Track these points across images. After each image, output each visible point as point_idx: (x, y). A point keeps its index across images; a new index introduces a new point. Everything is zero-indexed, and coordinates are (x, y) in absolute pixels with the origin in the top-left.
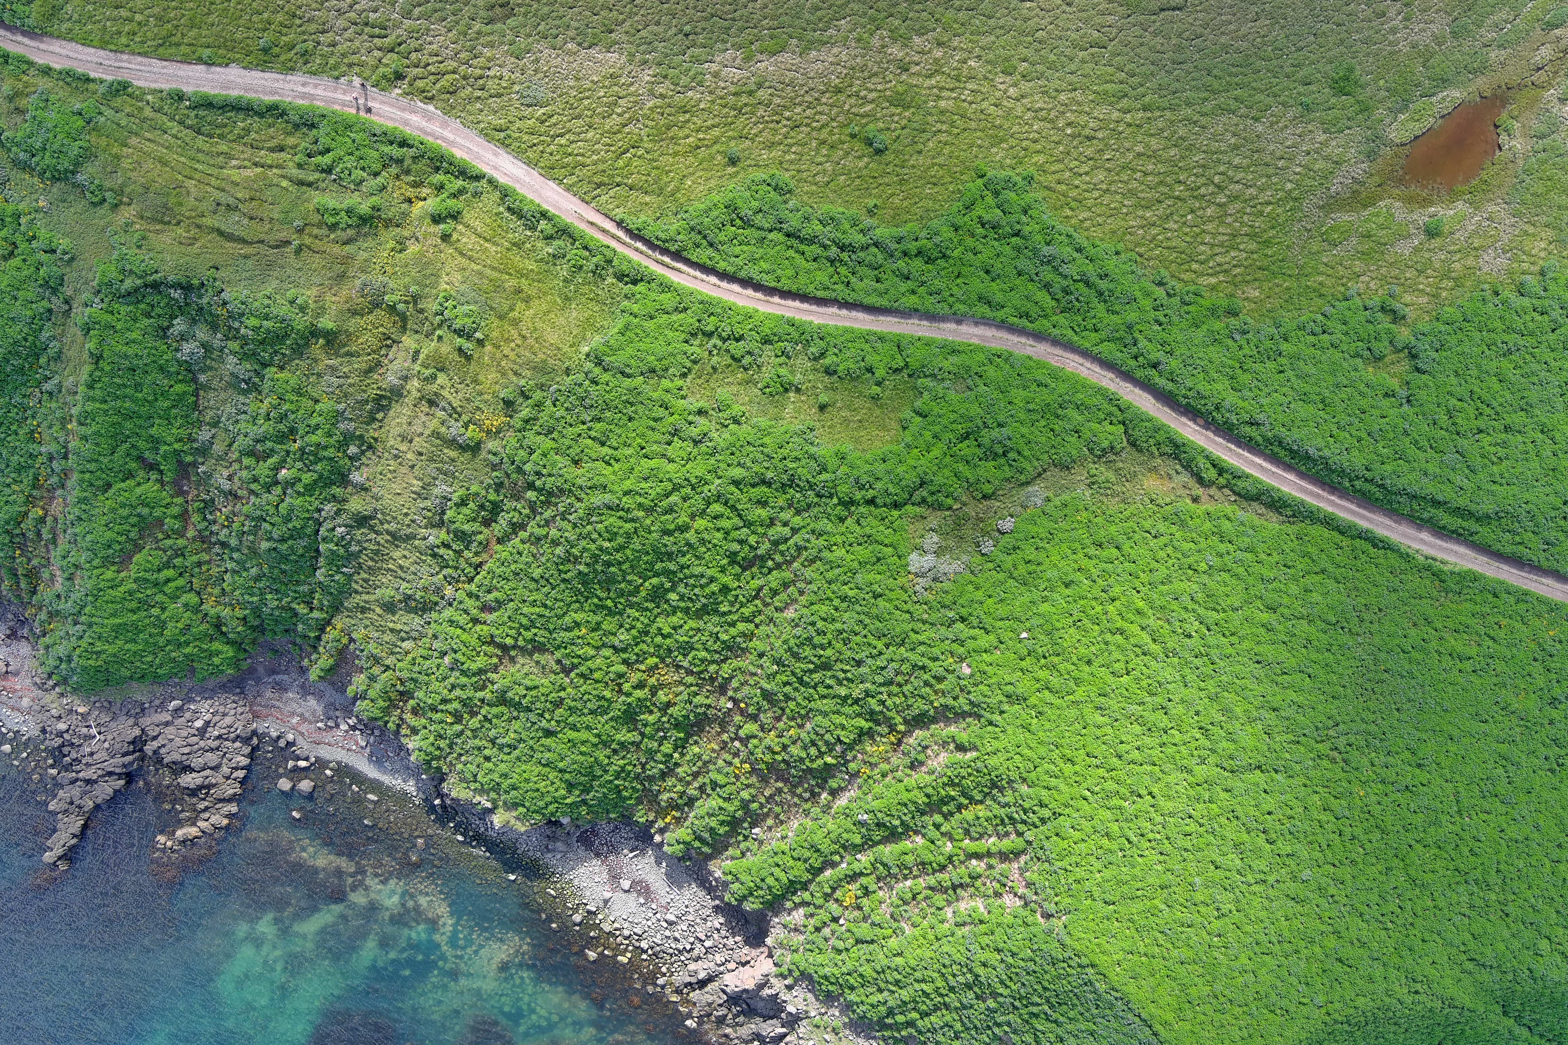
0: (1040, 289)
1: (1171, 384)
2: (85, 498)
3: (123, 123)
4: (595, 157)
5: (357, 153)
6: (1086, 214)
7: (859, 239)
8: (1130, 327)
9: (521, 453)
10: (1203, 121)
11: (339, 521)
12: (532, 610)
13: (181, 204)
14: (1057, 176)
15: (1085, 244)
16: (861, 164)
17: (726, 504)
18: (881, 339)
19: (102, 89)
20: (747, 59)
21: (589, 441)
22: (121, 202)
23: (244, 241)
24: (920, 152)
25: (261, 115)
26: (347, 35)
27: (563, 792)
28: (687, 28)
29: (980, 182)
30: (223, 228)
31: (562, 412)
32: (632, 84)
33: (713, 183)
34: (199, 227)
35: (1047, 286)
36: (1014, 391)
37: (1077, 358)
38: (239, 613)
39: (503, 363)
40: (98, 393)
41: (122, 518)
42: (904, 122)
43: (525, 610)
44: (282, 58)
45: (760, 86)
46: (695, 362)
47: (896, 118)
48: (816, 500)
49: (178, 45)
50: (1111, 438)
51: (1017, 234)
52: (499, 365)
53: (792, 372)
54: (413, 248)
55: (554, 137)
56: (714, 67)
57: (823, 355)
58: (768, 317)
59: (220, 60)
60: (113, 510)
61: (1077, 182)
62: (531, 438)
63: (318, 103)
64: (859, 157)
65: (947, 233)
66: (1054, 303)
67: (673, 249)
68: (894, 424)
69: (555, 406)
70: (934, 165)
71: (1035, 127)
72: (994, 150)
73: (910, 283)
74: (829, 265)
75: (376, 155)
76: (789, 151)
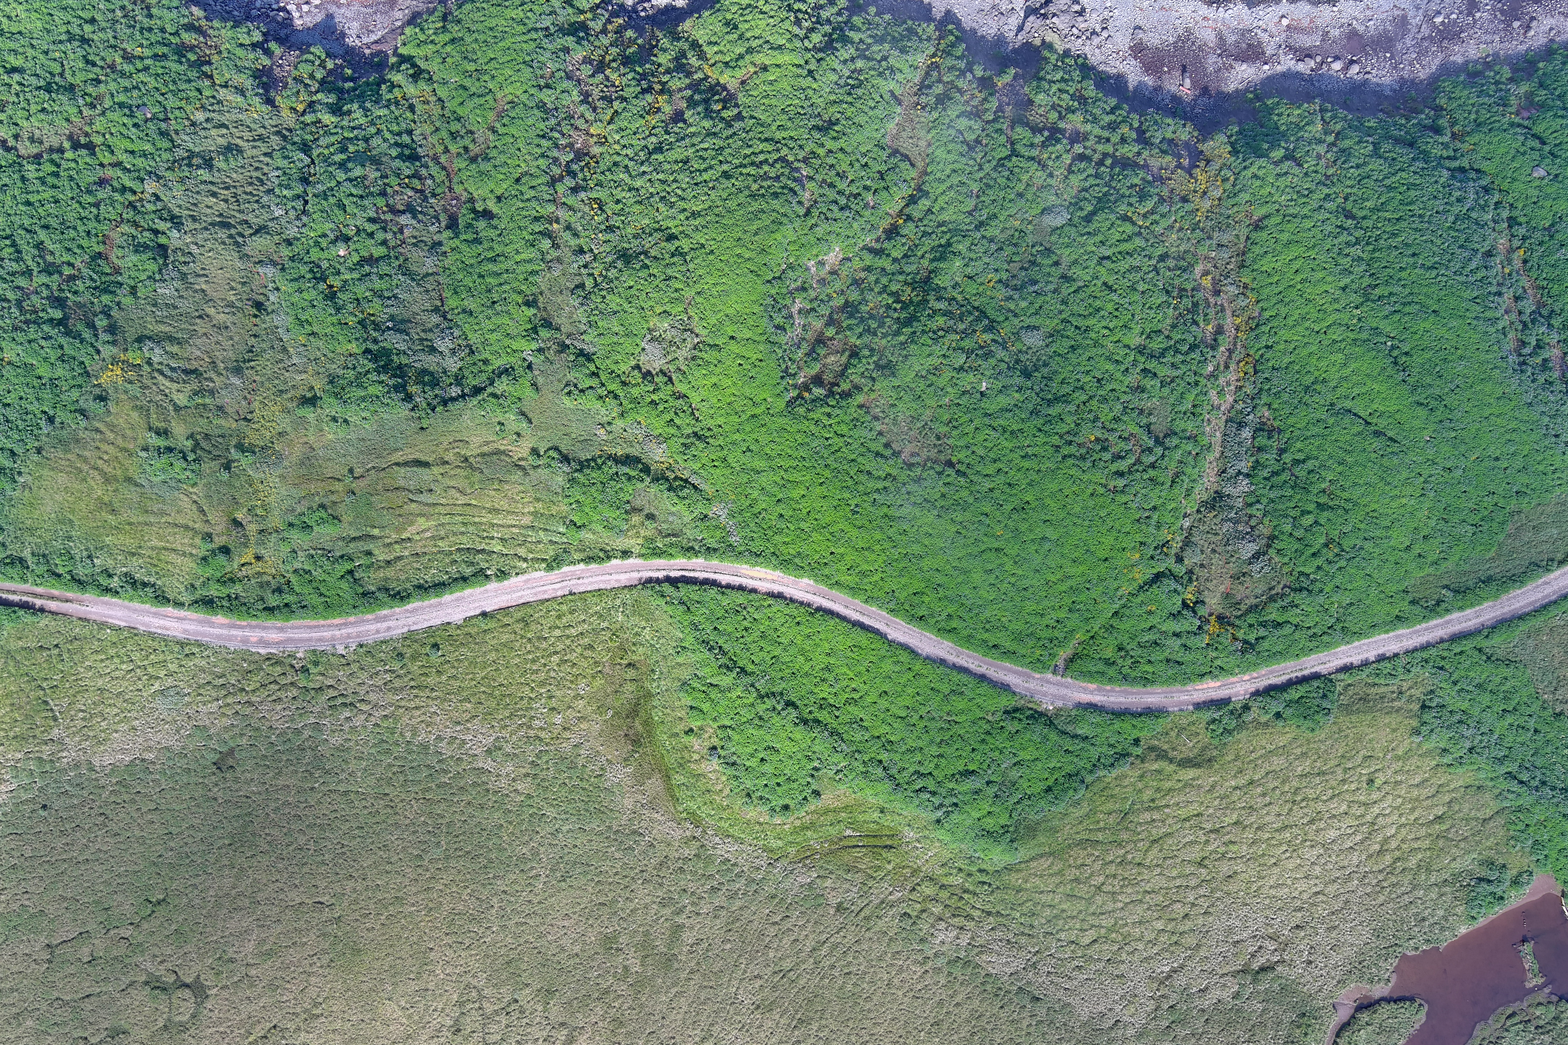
3: (541, 533)
4: (88, 663)
11: (283, 221)
19: (568, 557)
25: (416, 587)
30: (421, 469)
32: (79, 743)
34: (445, 463)
39: (112, 436)
40: (523, 269)
41: (504, 151)
44: (416, 645)
49: (517, 621)
52: (117, 433)
55: (136, 667)
56: (4, 788)
60: (511, 156)
69: (44, 413)
75: (298, 589)
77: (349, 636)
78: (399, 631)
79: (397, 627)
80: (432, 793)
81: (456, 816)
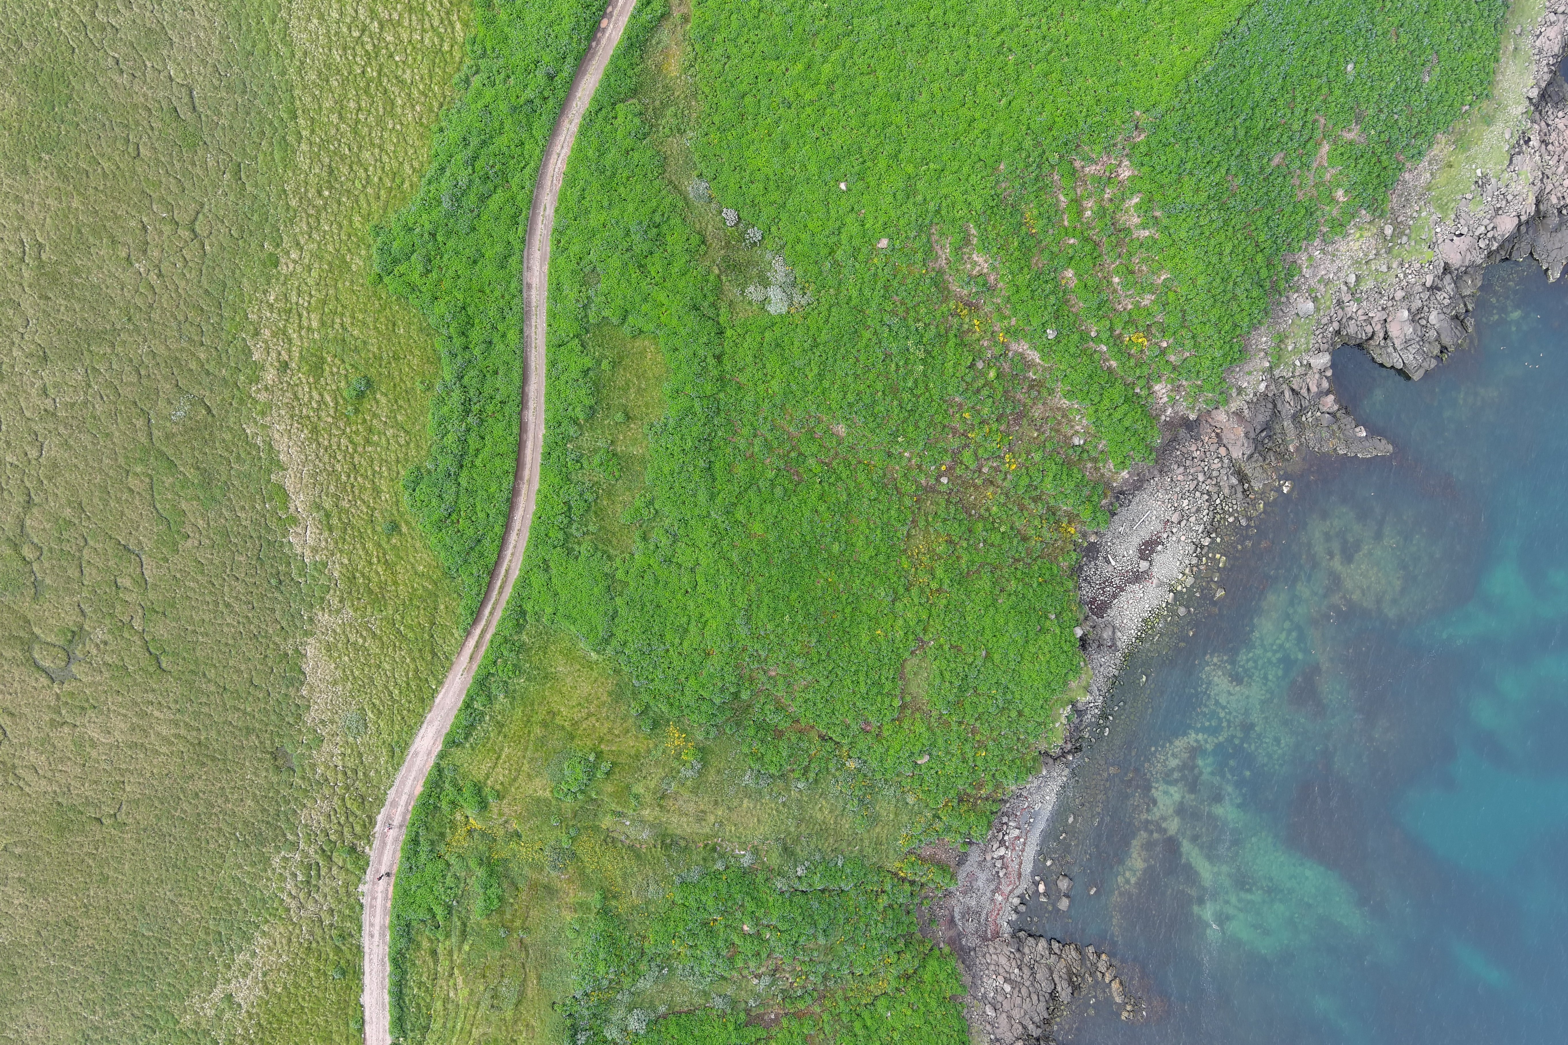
0: (487, 207)
1: (568, 60)
5: (430, 883)
6: (407, 166)
7: (456, 395)
8: (514, 109)
9: (703, 708)
10: (299, 54)
12: (862, 684)
14: (372, 200)
15: (435, 164)
16: (383, 400)
17: (735, 506)
18: (553, 364)
20: (295, 521)
21: (686, 644)
23: (525, 980)
24: (365, 343)
25: (404, 972)
26: (321, 900)
27: (1049, 637)
28: (274, 582)
29: (386, 280)
31: (659, 673)
32: (334, 631)
33: (419, 545)
35: (483, 199)
36: (593, 223)
37: (552, 161)
38: (893, 959)
42: (337, 361)
43: (863, 690)
44: (349, 957)
45: (319, 507)
46: (596, 549)
47: (335, 370)
48: (723, 415)
50: (630, 117)
51: (433, 235)
53: (596, 451)
54: (515, 826)
56: (307, 552)
57: (575, 422)
58: (544, 479)
59: (359, 1013)
61: (376, 180)
62: (688, 698)
63: (387, 922)
64: (377, 402)
65: (440, 308)
66: (499, 191)
67: (487, 579)
68: (638, 343)
69: (653, 680)
70: (376, 328)
71: (327, 228)
72: (354, 268)
73: (495, 341)
74: (486, 424)
75: (429, 866)
76: (379, 473)
77: (374, 898)
78: (367, 945)
79: (371, 944)
80: (203, 936)
81: (174, 952)
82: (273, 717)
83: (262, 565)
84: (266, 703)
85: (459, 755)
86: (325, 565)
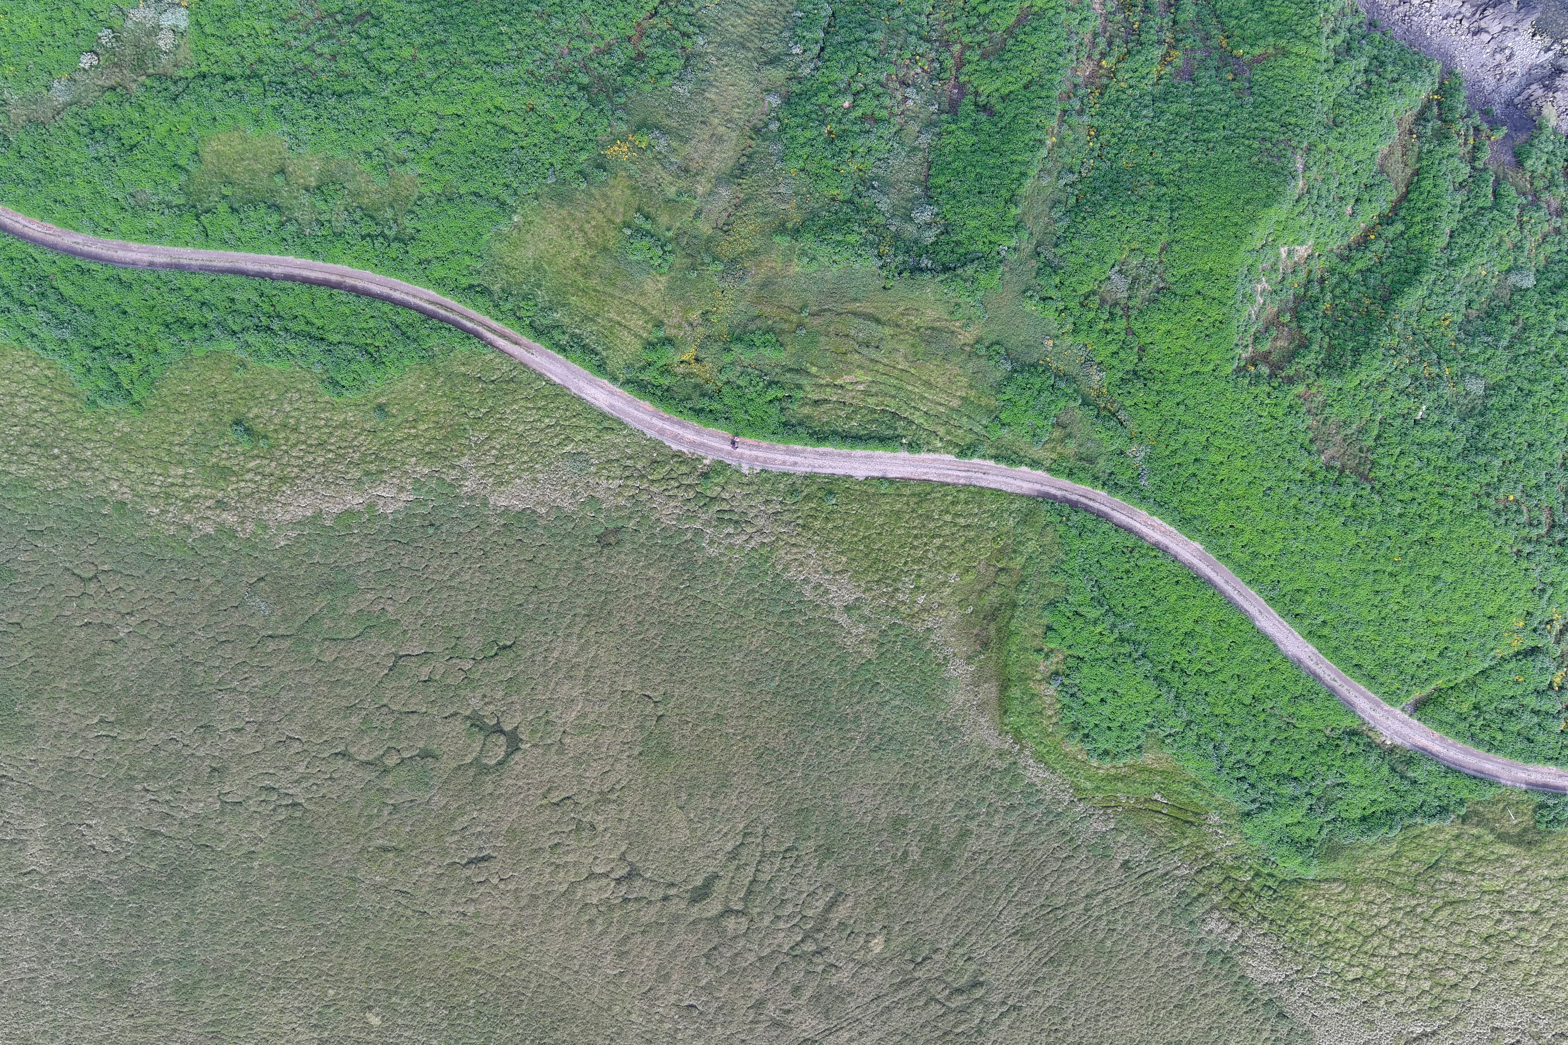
0: (70, 297)
2: (1050, 73)
3: (965, 419)
4: (515, 407)
5: (743, 401)
6: (31, 372)
7: (252, 338)
9: (591, 121)
11: (798, 60)
13: (913, 345)
14: (63, 407)
15: (28, 342)
16: (255, 411)
17: (380, 73)
18: (225, 243)
19: (982, 449)
20: (371, 506)
21: (516, 129)
22: (972, 346)
23: (854, 314)
24: (200, 424)
25: (835, 433)
26: (755, 511)
28: (431, 531)
29: (136, 397)
30: (874, 325)
31: (543, 157)
32: (483, 477)
33: (399, 386)
34: (898, 326)
35: (62, 299)
36: (87, 194)
37: (31, 233)
39: (604, 205)
40: (1016, 169)
41: (1019, 57)
42: (216, 452)
44: (814, 487)
45: (359, 481)
46: (410, 212)
47: (224, 455)
48: (286, 79)
49: (913, 495)
51: (95, 349)
52: (608, 205)
53: (313, 206)
54: (695, 316)
55: (557, 424)
56: (404, 496)
57: (282, 224)
58: (339, 260)
59: (874, 482)
60: (1025, 63)
61: (44, 403)
62: (577, 132)
63: (782, 446)
64: (257, 417)
65: (164, 346)
66: (54, 283)
67: (435, 321)
68: (208, 157)
69: (552, 165)
70: (184, 413)
71: (89, 453)
72: (127, 429)
73: (199, 298)
74: (282, 313)
75: (727, 401)
76: (327, 420)
77: (756, 458)
78: (804, 469)
79: (803, 465)
80: (783, 629)
81: (798, 657)
82: (566, 542)
83: (414, 540)
84: (552, 547)
85: (615, 362)
86: (417, 480)
